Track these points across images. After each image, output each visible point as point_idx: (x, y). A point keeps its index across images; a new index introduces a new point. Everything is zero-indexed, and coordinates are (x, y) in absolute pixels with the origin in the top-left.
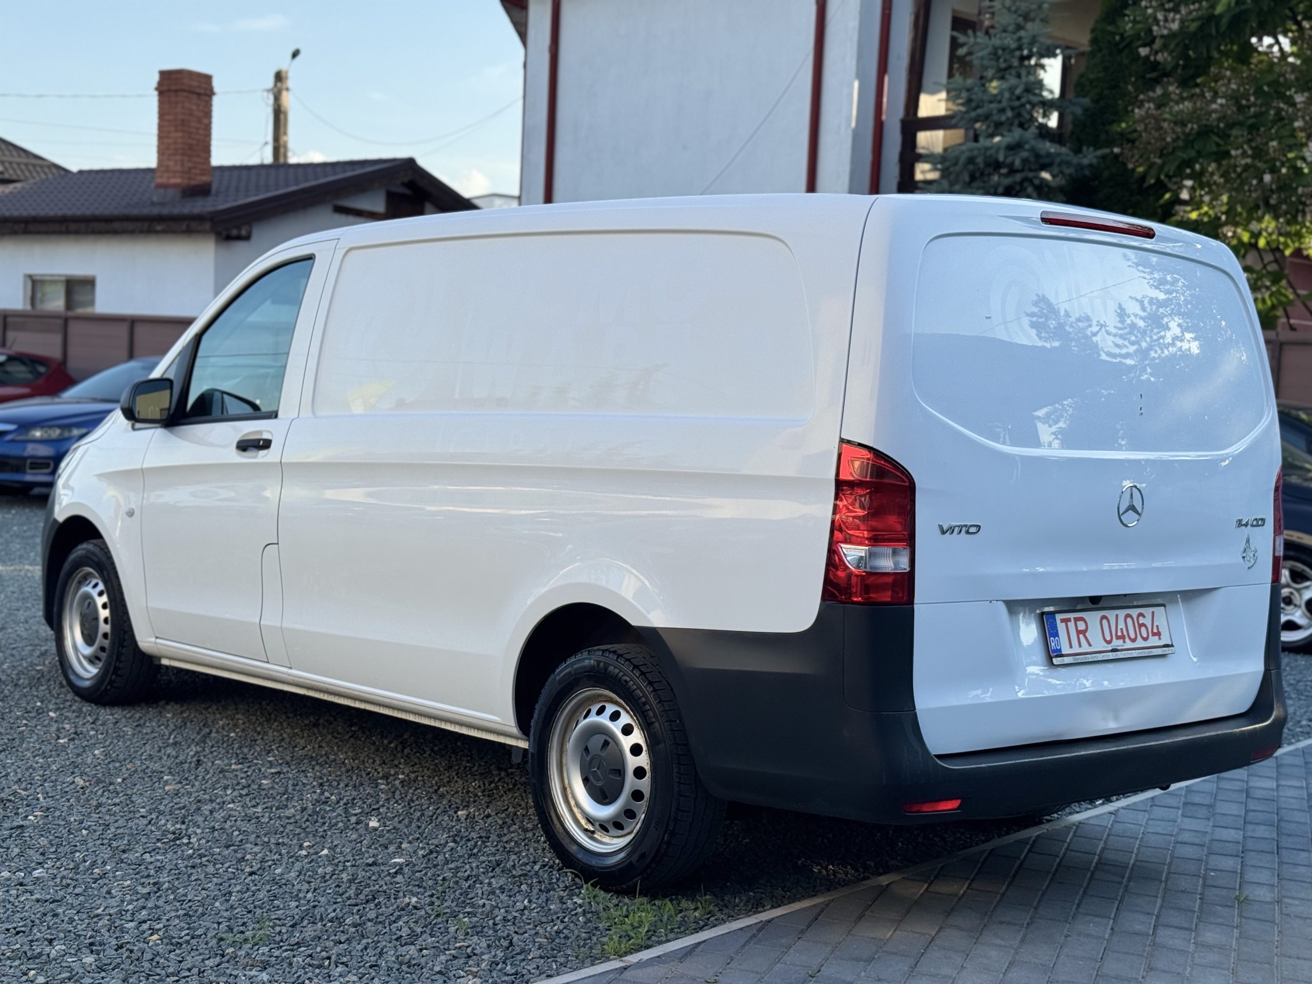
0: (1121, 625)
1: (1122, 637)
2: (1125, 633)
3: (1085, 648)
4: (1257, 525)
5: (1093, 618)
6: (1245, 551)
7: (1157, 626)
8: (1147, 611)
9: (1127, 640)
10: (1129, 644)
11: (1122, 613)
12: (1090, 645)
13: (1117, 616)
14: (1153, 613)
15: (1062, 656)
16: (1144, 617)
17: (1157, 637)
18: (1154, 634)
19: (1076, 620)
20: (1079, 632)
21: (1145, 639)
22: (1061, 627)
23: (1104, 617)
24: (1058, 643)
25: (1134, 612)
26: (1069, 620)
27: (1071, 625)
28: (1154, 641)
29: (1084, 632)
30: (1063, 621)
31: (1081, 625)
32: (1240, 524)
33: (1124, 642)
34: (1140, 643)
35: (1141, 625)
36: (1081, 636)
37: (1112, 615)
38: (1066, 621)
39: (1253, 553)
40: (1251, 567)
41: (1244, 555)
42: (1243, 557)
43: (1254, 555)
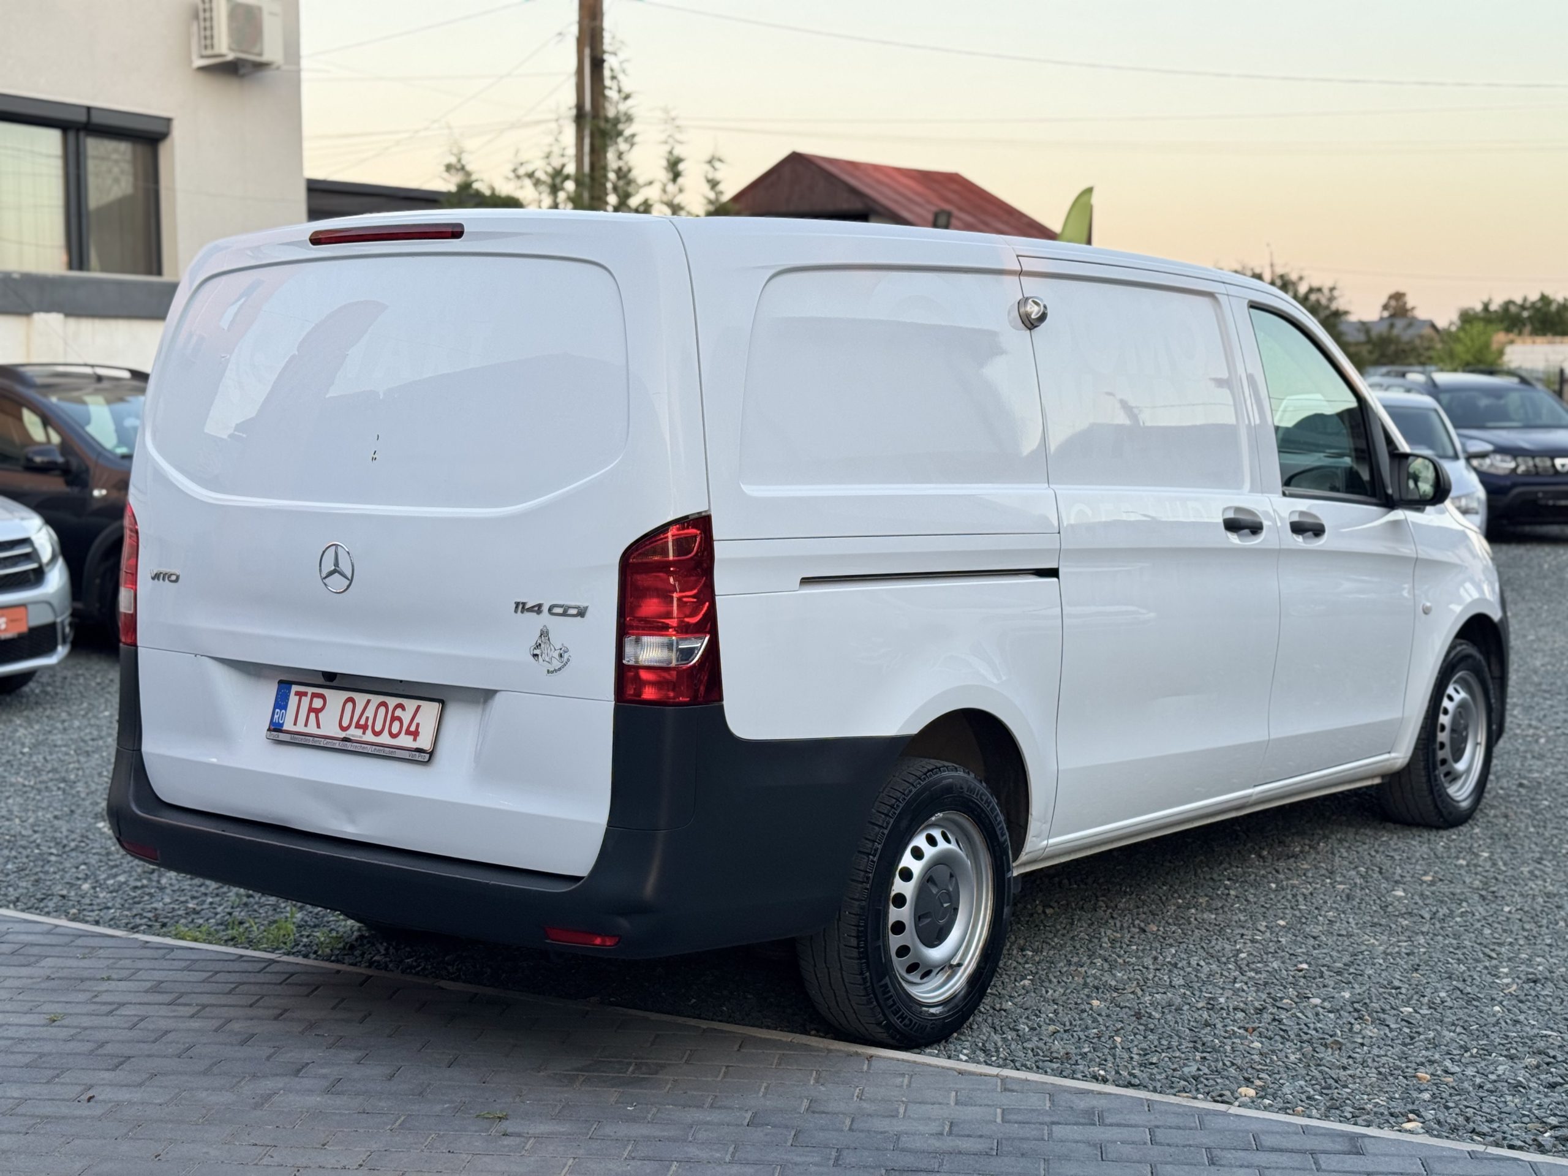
0: (370, 713)
1: (364, 728)
2: (370, 723)
3: (312, 729)
4: (564, 614)
5: (335, 698)
6: (538, 646)
7: (418, 725)
8: (411, 705)
9: (369, 732)
10: (369, 737)
11: (376, 699)
12: (318, 726)
13: (369, 701)
14: (419, 707)
15: (281, 731)
16: (403, 708)
17: (411, 738)
18: (408, 732)
19: (314, 695)
20: (311, 710)
21: (394, 736)
22: (293, 700)
23: (351, 700)
24: (283, 717)
25: (392, 702)
26: (305, 694)
27: (306, 701)
28: (405, 741)
29: (317, 711)
30: (297, 693)
31: (318, 703)
32: (521, 607)
33: (364, 733)
34: (385, 739)
35: (394, 719)
36: (312, 715)
37: (361, 699)
38: (300, 694)
39: (558, 652)
40: (556, 671)
41: (537, 652)
42: (535, 656)
43: (561, 656)
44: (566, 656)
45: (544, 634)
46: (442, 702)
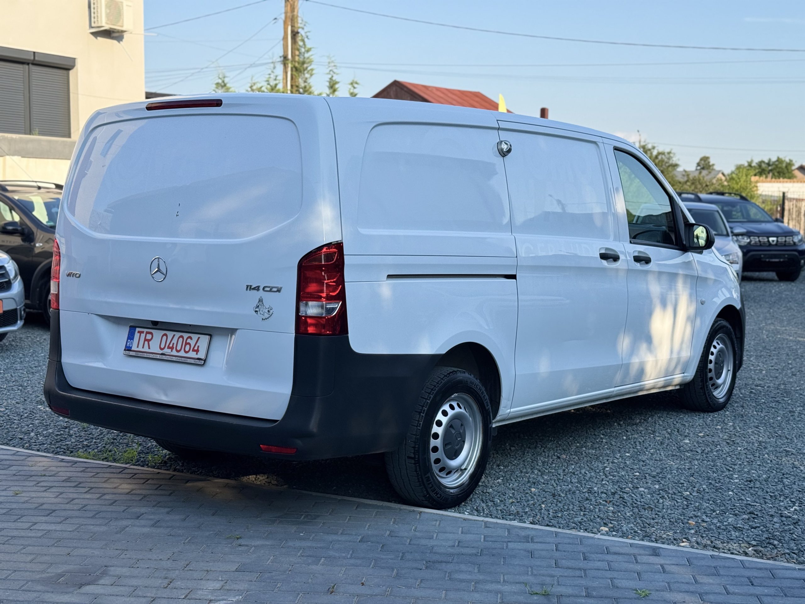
0: (175, 341)
1: (172, 348)
2: (175, 346)
3: (146, 349)
4: (271, 291)
5: (158, 334)
6: (258, 307)
7: (198, 347)
8: (195, 337)
9: (174, 350)
10: (174, 353)
11: (178, 334)
12: (149, 348)
13: (174, 335)
14: (199, 338)
15: (131, 350)
16: (191, 339)
17: (195, 353)
18: (194, 350)
19: (147, 333)
20: (146, 340)
21: (186, 352)
22: (137, 335)
23: (165, 335)
24: (132, 343)
25: (186, 335)
26: (143, 332)
27: (143, 335)
28: (192, 354)
29: (149, 341)
30: (139, 332)
31: (149, 337)
32: (249, 288)
33: (172, 351)
34: (182, 353)
35: (187, 344)
36: (146, 343)
37: (170, 334)
39: (267, 309)
40: (266, 319)
41: (257, 310)
42: (256, 311)
43: (269, 311)
44: (271, 311)
45: (261, 300)
46: (211, 336)
